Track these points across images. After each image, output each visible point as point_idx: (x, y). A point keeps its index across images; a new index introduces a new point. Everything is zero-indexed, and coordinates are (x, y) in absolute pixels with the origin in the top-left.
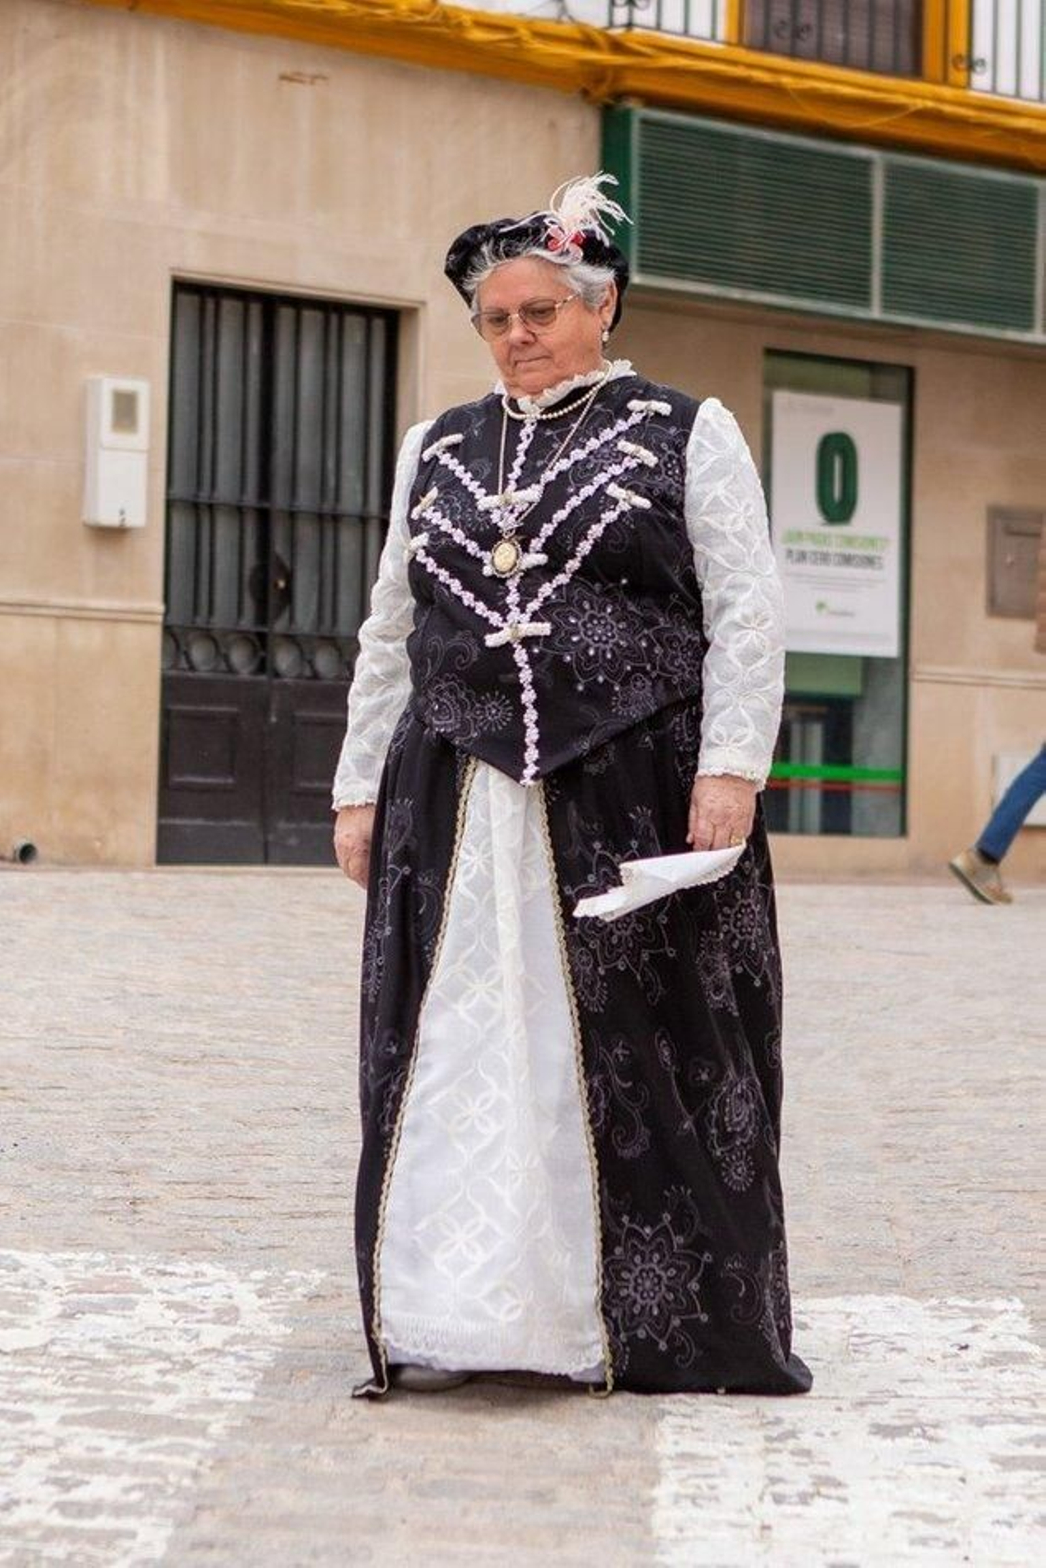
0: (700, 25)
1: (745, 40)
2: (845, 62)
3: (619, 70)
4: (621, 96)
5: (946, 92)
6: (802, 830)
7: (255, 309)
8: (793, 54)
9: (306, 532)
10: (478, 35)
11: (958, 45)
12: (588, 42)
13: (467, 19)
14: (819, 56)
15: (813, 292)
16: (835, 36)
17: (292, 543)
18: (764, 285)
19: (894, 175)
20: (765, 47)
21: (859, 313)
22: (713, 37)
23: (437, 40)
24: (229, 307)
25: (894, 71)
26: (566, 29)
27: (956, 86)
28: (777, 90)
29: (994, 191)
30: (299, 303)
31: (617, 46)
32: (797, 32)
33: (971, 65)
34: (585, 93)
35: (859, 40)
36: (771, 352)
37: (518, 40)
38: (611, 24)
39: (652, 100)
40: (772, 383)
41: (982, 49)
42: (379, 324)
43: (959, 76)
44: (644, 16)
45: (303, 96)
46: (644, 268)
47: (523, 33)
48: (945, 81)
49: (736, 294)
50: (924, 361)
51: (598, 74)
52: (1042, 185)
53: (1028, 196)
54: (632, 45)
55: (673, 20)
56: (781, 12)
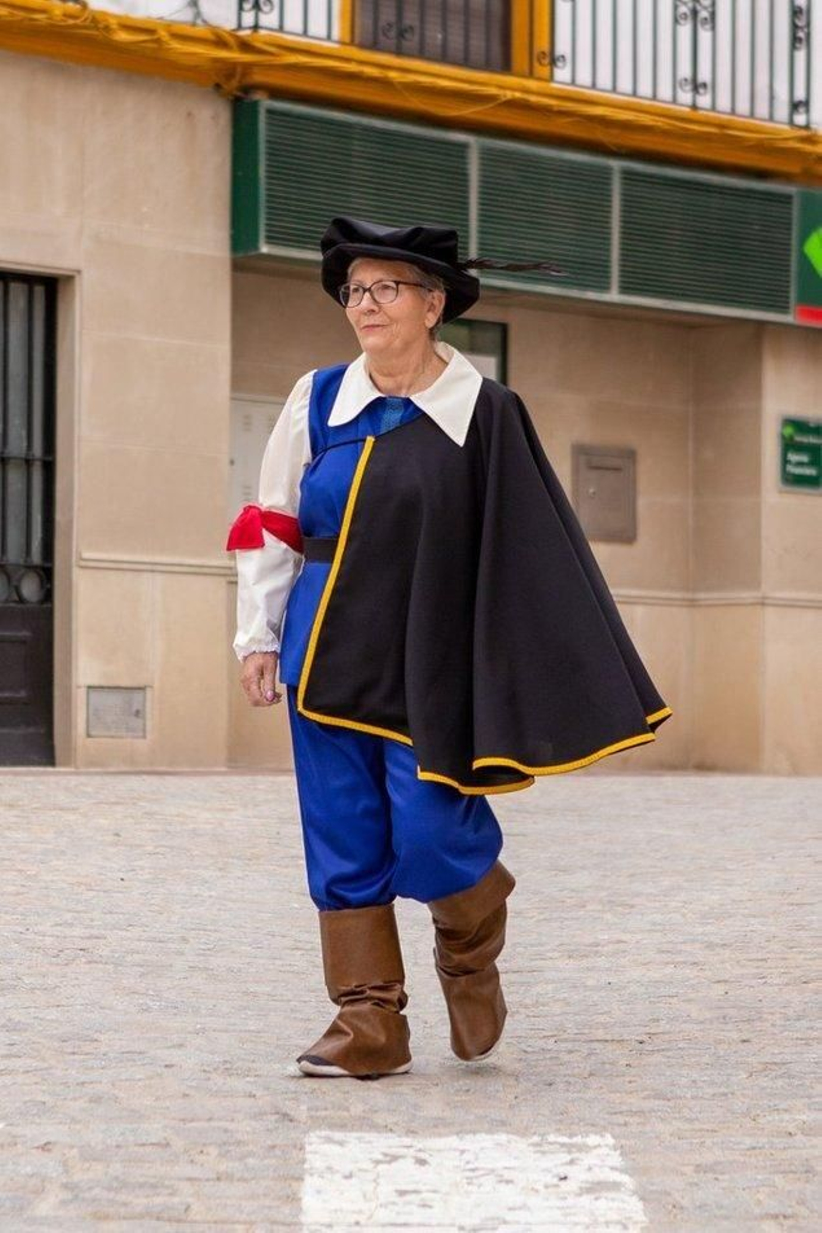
0: (318, 27)
1: (357, 40)
2: (444, 58)
3: (248, 67)
4: (248, 89)
5: (532, 84)
8: (399, 52)
10: (123, 36)
11: (542, 44)
12: (220, 41)
13: (113, 23)
14: (421, 53)
16: (435, 36)
19: (487, 156)
20: (374, 45)
22: (329, 37)
23: (87, 41)
25: (487, 66)
26: (200, 31)
27: (540, 79)
29: (575, 170)
31: (245, 46)
32: (401, 34)
33: (553, 60)
34: (218, 86)
35: (456, 41)
37: (158, 41)
38: (240, 27)
39: (276, 93)
41: (563, 47)
42: (39, 291)
43: (543, 71)
44: (269, 19)
46: (271, 240)
47: (163, 34)
48: (531, 74)
50: (516, 319)
51: (229, 70)
52: (616, 165)
53: (604, 175)
54: (258, 45)
55: (294, 22)
56: (387, 15)
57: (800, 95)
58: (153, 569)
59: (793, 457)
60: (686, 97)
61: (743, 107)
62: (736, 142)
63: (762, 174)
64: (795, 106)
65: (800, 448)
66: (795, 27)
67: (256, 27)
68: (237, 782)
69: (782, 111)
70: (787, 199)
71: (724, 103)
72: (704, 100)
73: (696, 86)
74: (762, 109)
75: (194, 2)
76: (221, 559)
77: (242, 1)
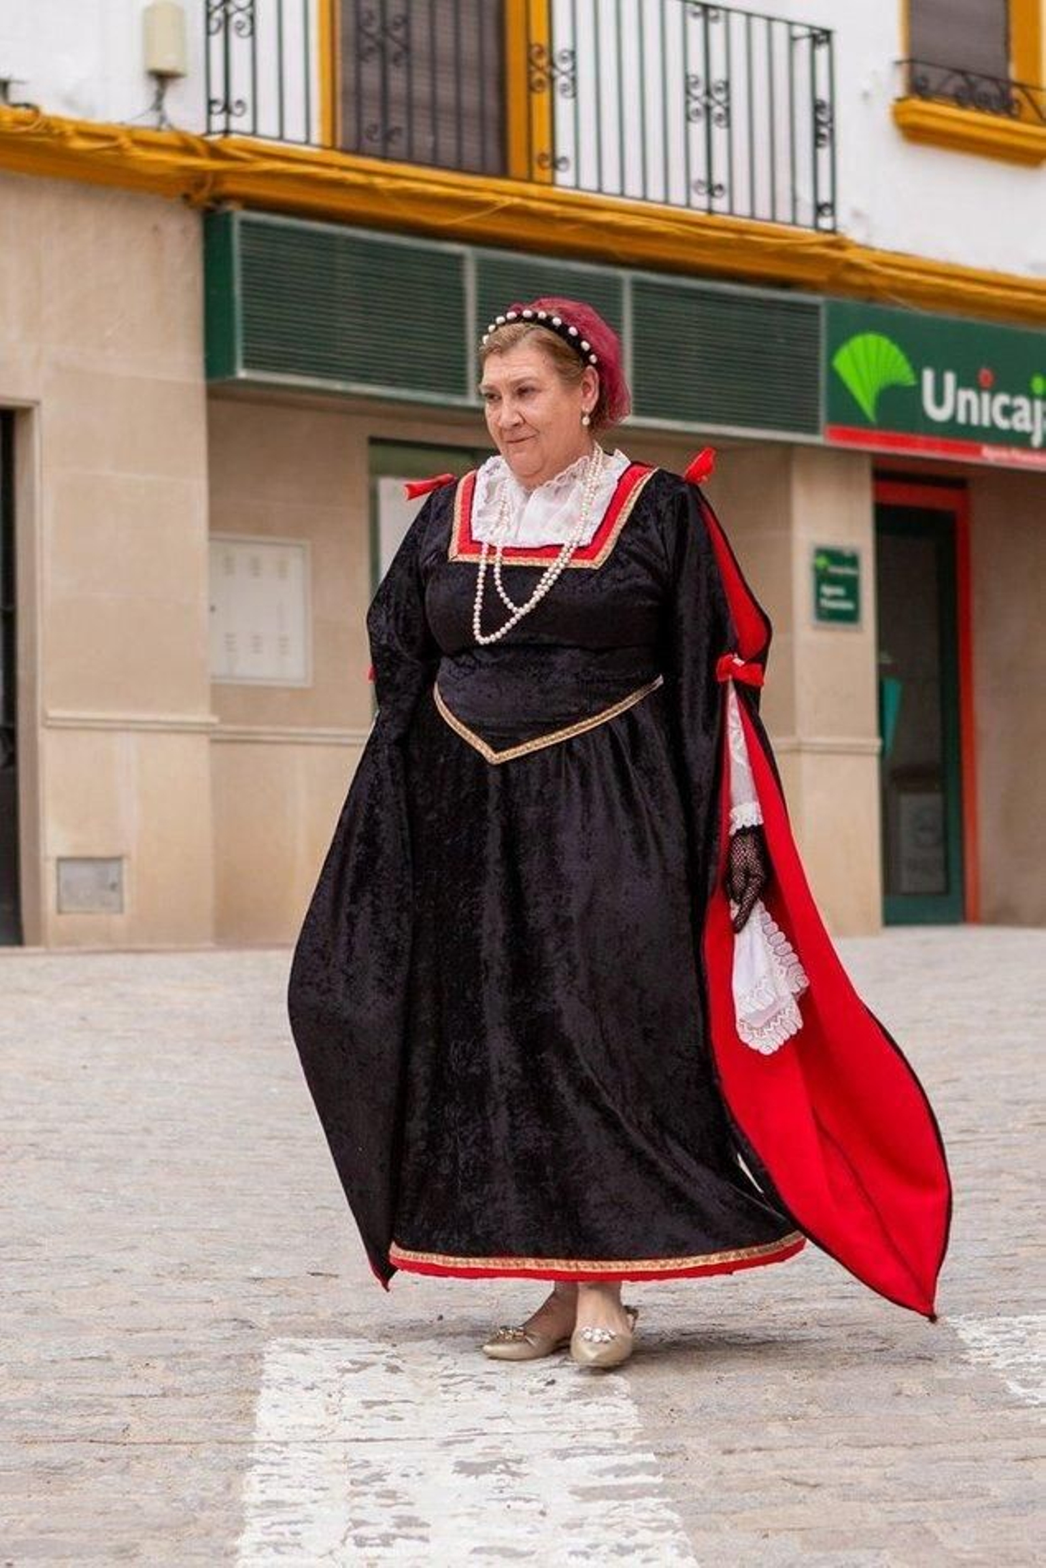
0: (294, 130)
1: (339, 143)
2: (435, 163)
3: (218, 175)
4: (220, 199)
5: (533, 189)
8: (384, 157)
10: (80, 144)
11: (541, 145)
12: (187, 148)
13: (69, 129)
14: (410, 157)
15: (412, 384)
16: (423, 140)
18: (364, 378)
19: (484, 268)
20: (358, 151)
21: (457, 401)
22: (307, 142)
23: (39, 150)
25: (482, 172)
26: (164, 137)
27: (541, 183)
28: (369, 191)
29: (581, 282)
31: (215, 152)
32: (387, 136)
33: (555, 163)
34: (187, 197)
35: (447, 143)
36: (374, 441)
37: (118, 148)
38: (209, 132)
39: (251, 204)
40: (377, 470)
41: (564, 148)
43: (542, 174)
44: (241, 123)
46: (249, 364)
47: (124, 140)
48: (530, 179)
49: (338, 386)
51: (199, 179)
52: (626, 275)
53: (614, 285)
54: (231, 151)
55: (269, 125)
56: (371, 117)
57: (825, 197)
58: (126, 727)
59: (827, 590)
60: (700, 200)
61: (763, 210)
62: (758, 249)
63: (785, 284)
64: (819, 209)
65: (834, 581)
66: (817, 123)
68: (225, 958)
69: (806, 215)
70: (813, 309)
71: (742, 207)
72: (720, 204)
73: (712, 189)
74: (784, 214)
75: (158, 106)
76: (202, 715)
77: (211, 103)
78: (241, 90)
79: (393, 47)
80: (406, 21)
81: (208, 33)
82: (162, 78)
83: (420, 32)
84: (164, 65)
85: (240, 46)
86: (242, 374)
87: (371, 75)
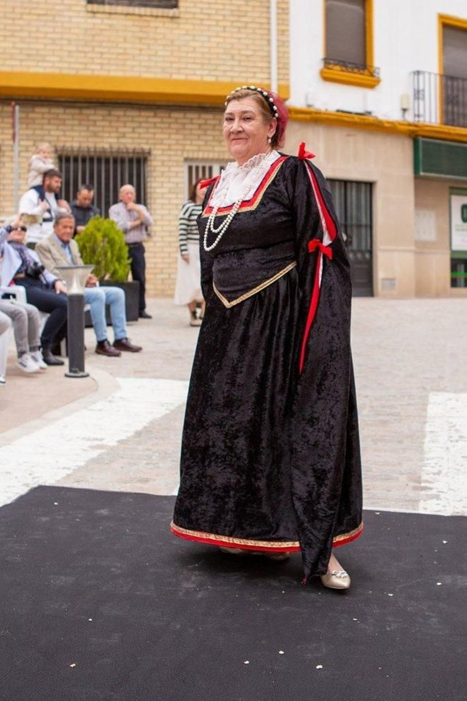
0: (433, 120)
1: (443, 123)
2: (464, 127)
3: (416, 131)
4: (417, 136)
6: (460, 286)
7: (343, 184)
8: (453, 126)
9: (355, 229)
10: (387, 125)
12: (410, 125)
13: (385, 122)
14: (459, 126)
15: (458, 174)
16: (461, 121)
17: (352, 231)
18: (448, 174)
20: (447, 123)
22: (436, 122)
23: (378, 126)
24: (337, 184)
26: (405, 123)
28: (450, 134)
30: (351, 182)
31: (416, 126)
32: (453, 121)
34: (409, 136)
36: (451, 188)
37: (396, 126)
38: (415, 121)
39: (424, 137)
40: (451, 194)
42: (368, 186)
45: (351, 139)
46: (424, 171)
47: (396, 124)
49: (443, 176)
51: (412, 132)
54: (419, 125)
55: (427, 119)
56: (450, 117)
67: (419, 121)
68: (417, 301)
75: (403, 116)
76: (413, 248)
77: (415, 116)
78: (421, 112)
79: (455, 102)
80: (457, 96)
81: (415, 99)
82: (404, 110)
83: (461, 98)
84: (405, 107)
85: (421, 103)
86: (422, 173)
87: (450, 108)
